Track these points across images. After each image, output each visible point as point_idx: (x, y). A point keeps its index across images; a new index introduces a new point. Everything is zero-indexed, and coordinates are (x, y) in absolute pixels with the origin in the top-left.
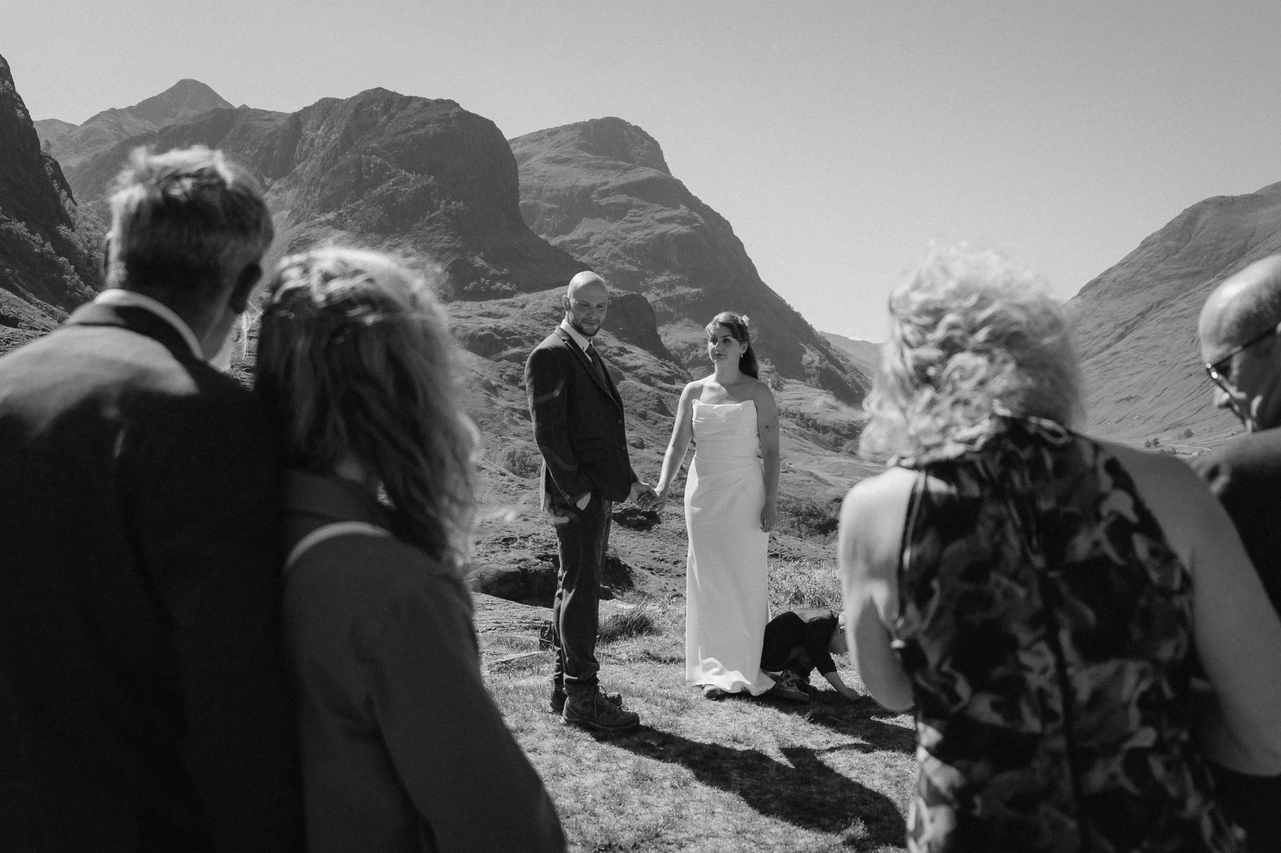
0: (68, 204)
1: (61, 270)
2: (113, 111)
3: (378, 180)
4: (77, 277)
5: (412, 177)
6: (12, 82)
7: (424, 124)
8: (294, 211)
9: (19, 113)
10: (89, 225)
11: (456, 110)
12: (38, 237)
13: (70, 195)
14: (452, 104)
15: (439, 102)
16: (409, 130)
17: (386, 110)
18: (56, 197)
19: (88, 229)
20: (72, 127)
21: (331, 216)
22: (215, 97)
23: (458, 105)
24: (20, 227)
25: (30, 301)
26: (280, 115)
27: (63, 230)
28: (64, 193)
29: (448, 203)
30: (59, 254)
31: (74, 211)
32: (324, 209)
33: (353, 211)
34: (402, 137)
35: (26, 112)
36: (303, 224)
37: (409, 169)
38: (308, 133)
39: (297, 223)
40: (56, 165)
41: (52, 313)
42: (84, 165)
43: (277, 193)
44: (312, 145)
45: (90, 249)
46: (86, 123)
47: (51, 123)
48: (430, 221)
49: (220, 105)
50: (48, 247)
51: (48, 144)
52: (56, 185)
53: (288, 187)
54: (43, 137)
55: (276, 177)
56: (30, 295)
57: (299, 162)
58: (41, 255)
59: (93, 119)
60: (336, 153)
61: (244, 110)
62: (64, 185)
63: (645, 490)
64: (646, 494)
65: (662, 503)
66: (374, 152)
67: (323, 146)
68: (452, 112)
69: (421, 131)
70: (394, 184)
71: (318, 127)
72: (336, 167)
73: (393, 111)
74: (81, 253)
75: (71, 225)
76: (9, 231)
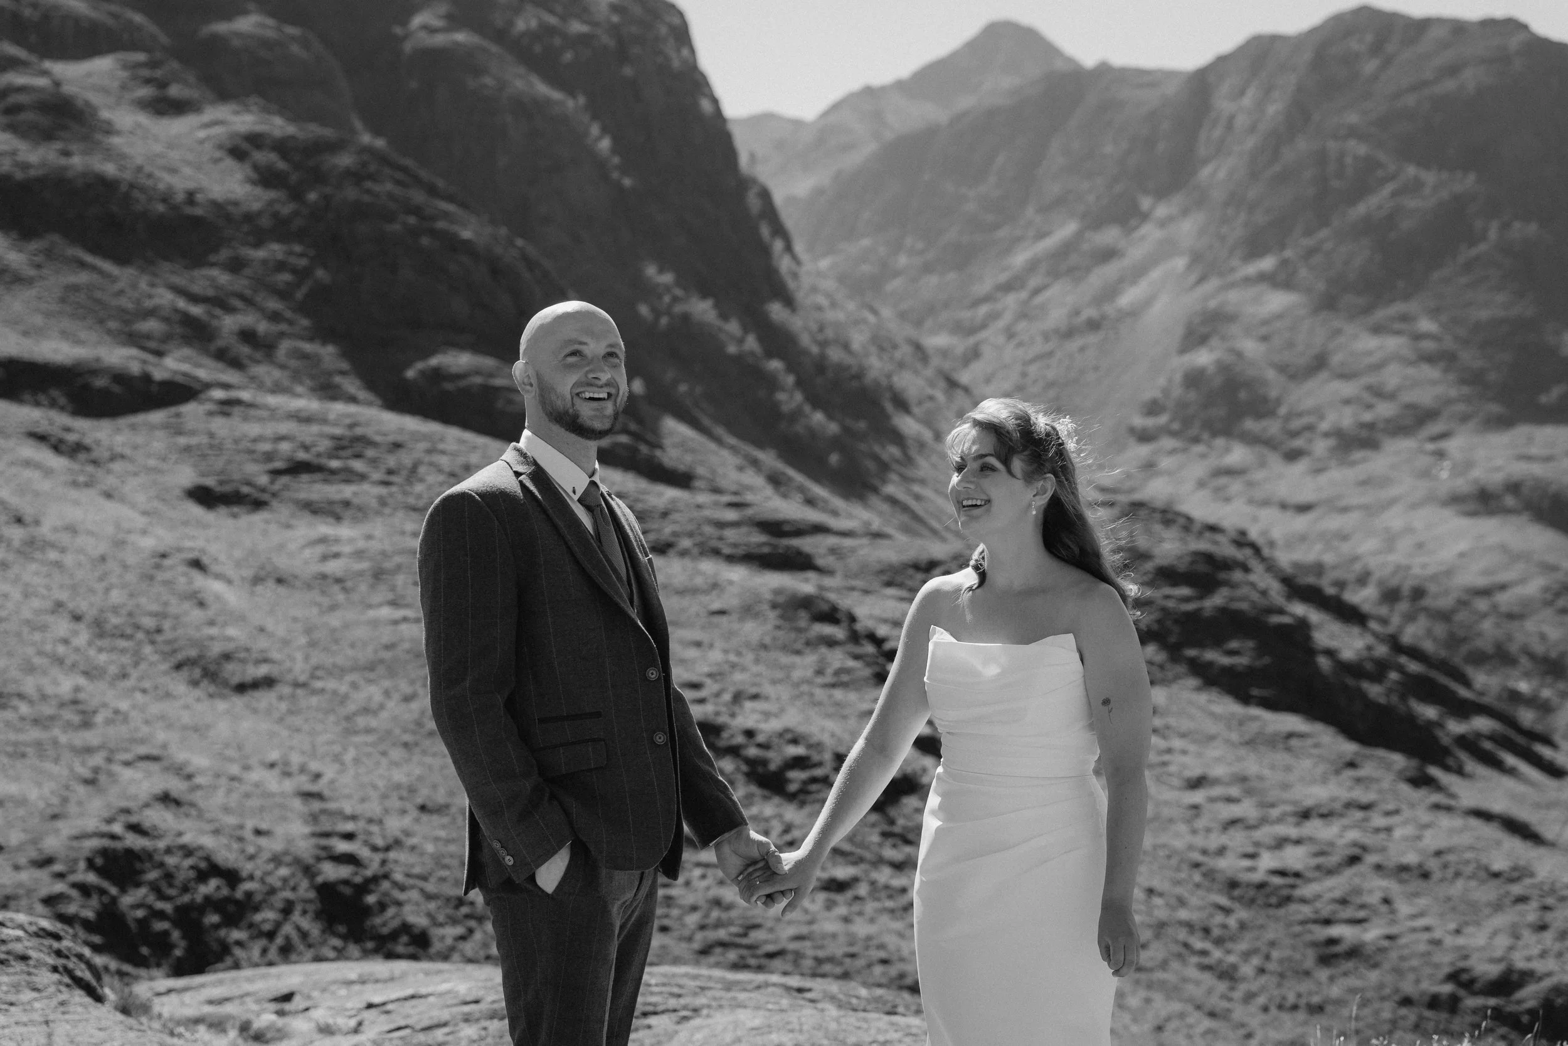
0: (784, 264)
1: (771, 383)
2: (869, 92)
3: (1361, 189)
4: (799, 397)
5: (1430, 177)
6: (692, 51)
7: (1453, 70)
8: (1196, 258)
9: (706, 105)
10: (821, 300)
11: (1521, 37)
12: (733, 327)
13: (789, 248)
14: (1513, 26)
15: (1489, 25)
16: (1425, 84)
17: (1377, 48)
18: (765, 251)
19: (819, 308)
20: (797, 124)
21: (1267, 263)
22: (1050, 50)
23: (1524, 27)
24: (703, 309)
25: (719, 441)
26: (1170, 75)
27: (776, 311)
28: (778, 245)
29: (1506, 226)
30: (770, 354)
31: (795, 276)
32: (1254, 248)
33: (1311, 252)
34: (1410, 100)
35: (715, 101)
36: (1213, 283)
37: (1424, 163)
38: (1223, 104)
39: (1202, 279)
40: (765, 195)
41: (755, 463)
42: (819, 192)
43: (1163, 224)
44: (1230, 126)
45: (824, 344)
46: (826, 114)
47: (765, 119)
48: (1468, 267)
49: (1059, 65)
50: (752, 343)
51: (753, 157)
52: (765, 231)
53: (1185, 212)
54: (744, 145)
55: (1162, 193)
56: (720, 431)
57: (1205, 162)
58: (739, 359)
59: (836, 107)
60: (1276, 141)
61: (1104, 70)
62: (779, 230)
63: (755, 853)
64: (761, 864)
65: (796, 890)
66: (1353, 132)
67: (1252, 129)
68: (1515, 42)
69: (1449, 85)
70: (1394, 194)
71: (1242, 93)
72: (1277, 168)
73: (1390, 48)
74: (805, 352)
75: (789, 302)
76: (686, 318)
